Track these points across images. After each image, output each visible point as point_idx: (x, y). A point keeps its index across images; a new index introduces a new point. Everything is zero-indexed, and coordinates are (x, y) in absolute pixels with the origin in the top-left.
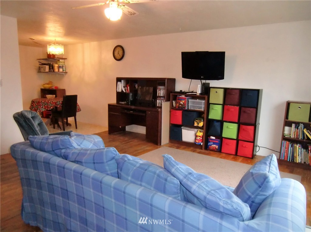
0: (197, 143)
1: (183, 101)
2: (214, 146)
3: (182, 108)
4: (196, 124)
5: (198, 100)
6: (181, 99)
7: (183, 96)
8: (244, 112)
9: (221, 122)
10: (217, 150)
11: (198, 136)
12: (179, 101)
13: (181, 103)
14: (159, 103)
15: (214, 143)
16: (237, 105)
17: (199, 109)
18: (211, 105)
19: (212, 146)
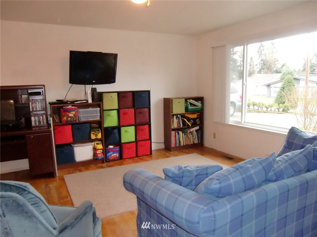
0: (100, 157)
1: (74, 113)
2: (115, 154)
3: (72, 121)
4: (93, 137)
5: (90, 109)
6: (69, 111)
7: (70, 107)
8: (140, 113)
9: (118, 128)
10: (118, 158)
11: (98, 149)
12: (68, 113)
13: (70, 115)
14: (35, 121)
15: (114, 152)
16: (131, 108)
17: (93, 119)
18: (105, 112)
19: (112, 155)
